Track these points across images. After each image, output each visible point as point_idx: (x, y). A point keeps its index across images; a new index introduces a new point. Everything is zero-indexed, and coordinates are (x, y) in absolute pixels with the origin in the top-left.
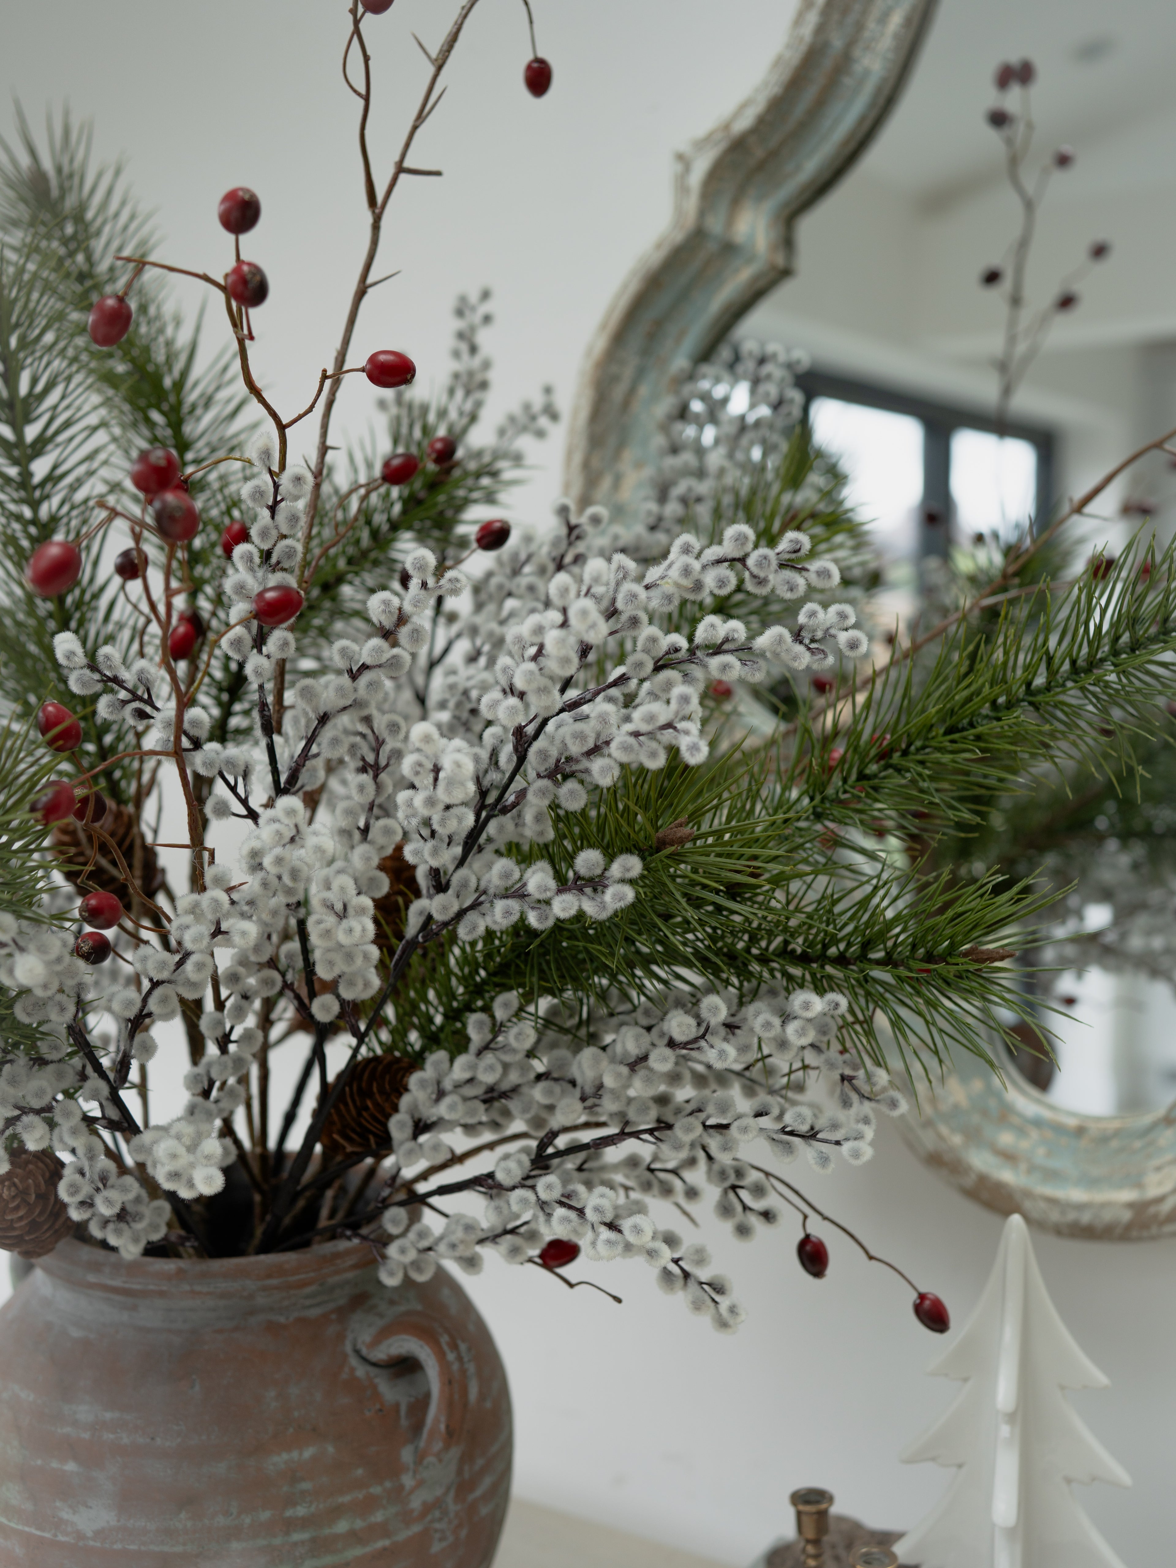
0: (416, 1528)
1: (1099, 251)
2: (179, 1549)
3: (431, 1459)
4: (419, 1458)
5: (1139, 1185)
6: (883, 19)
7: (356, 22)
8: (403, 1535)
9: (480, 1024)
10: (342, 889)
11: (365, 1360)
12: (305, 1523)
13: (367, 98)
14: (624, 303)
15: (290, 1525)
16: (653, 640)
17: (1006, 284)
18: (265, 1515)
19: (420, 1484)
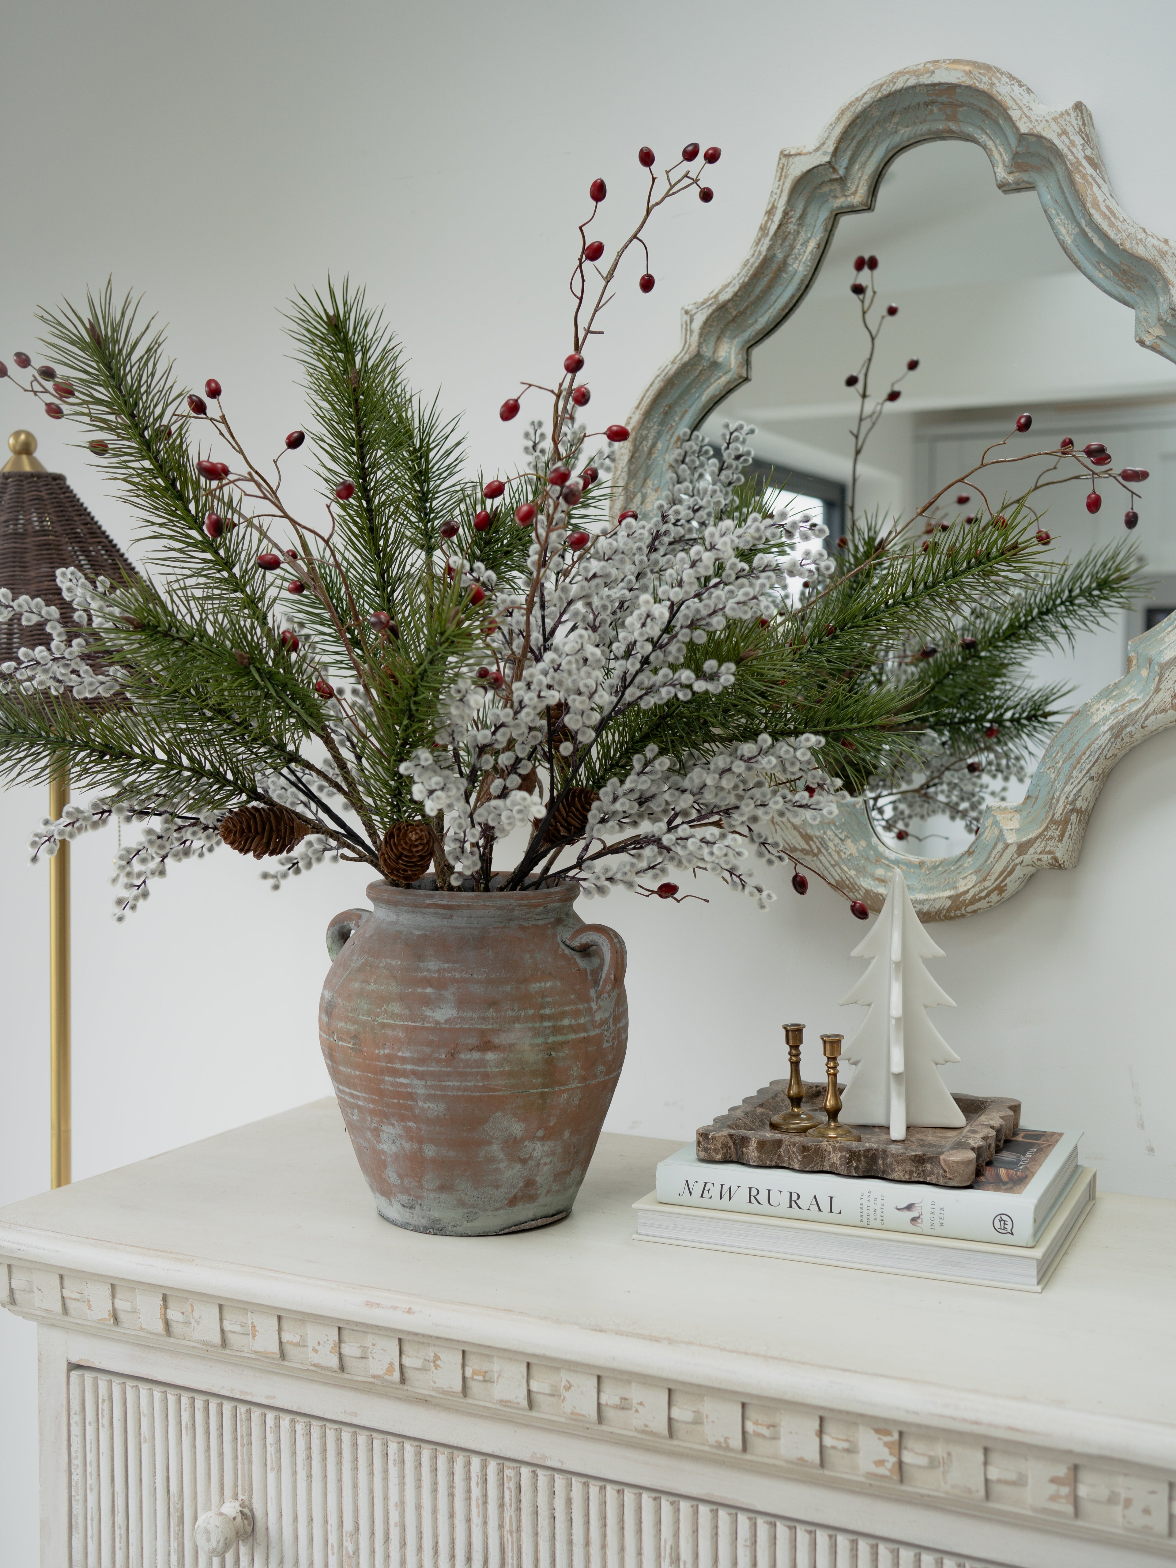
0: (597, 1031)
1: (913, 365)
2: (490, 1027)
3: (606, 995)
4: (599, 995)
5: (955, 888)
6: (805, 243)
7: (581, 264)
8: (592, 1033)
9: (639, 760)
10: (597, 678)
11: (568, 946)
12: (550, 1017)
13: (581, 299)
14: (651, 394)
15: (543, 1018)
16: (734, 564)
17: (860, 386)
18: (531, 1012)
19: (599, 1008)
